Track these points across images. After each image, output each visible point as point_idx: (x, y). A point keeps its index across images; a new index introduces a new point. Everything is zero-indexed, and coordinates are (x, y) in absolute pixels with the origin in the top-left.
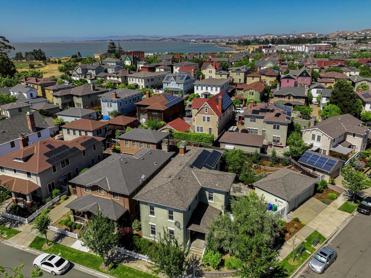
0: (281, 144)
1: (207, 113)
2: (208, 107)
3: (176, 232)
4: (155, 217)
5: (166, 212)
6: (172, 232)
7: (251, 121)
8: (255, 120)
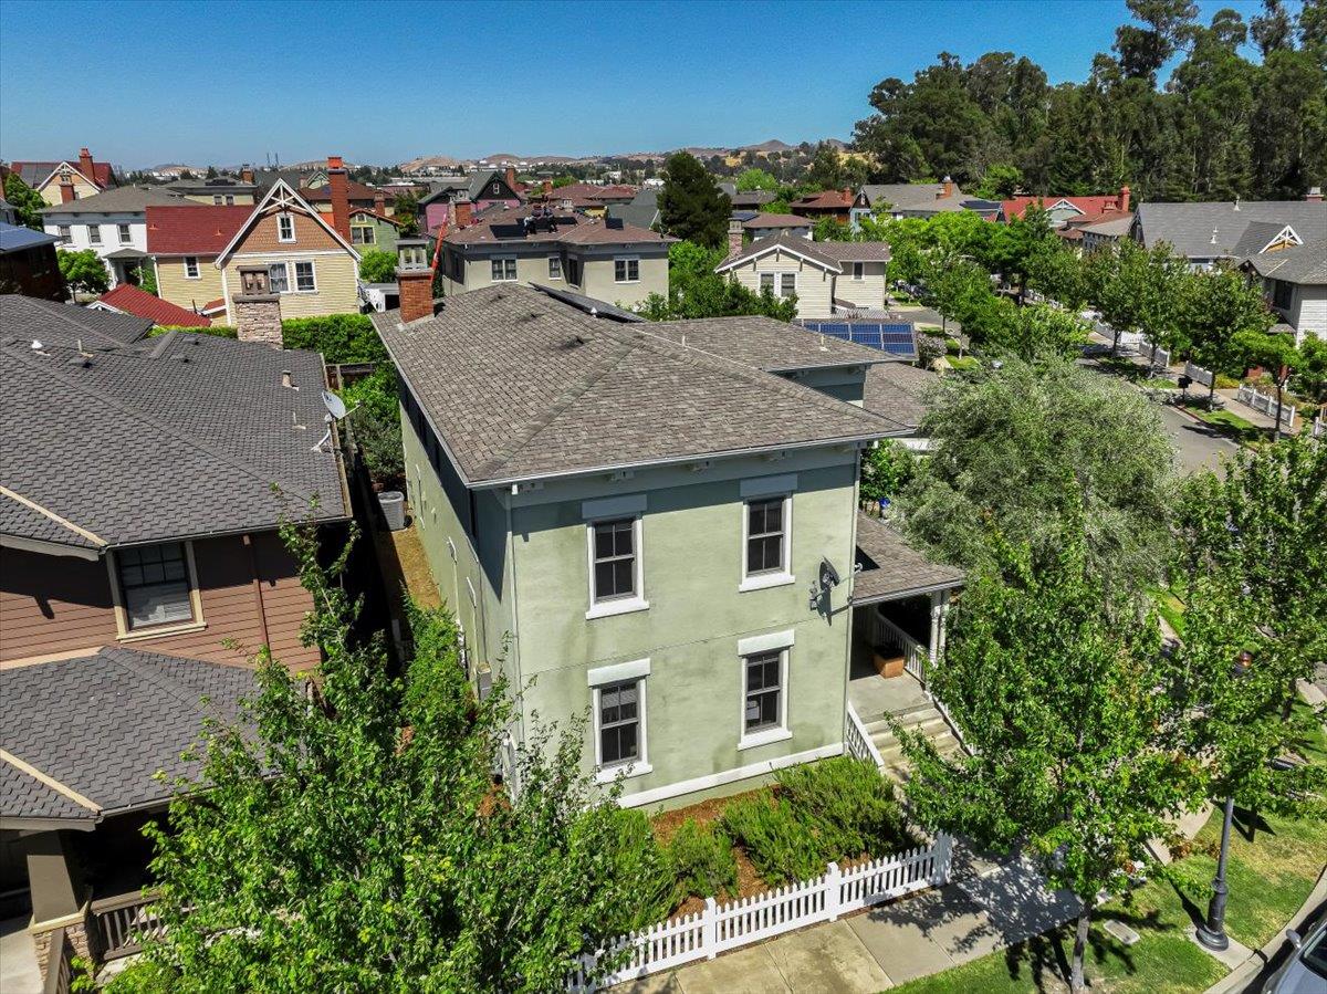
1: (294, 239)
2: (297, 207)
3: (800, 654)
4: (646, 605)
5: (733, 519)
6: (764, 670)
7: (494, 272)
8: (510, 267)
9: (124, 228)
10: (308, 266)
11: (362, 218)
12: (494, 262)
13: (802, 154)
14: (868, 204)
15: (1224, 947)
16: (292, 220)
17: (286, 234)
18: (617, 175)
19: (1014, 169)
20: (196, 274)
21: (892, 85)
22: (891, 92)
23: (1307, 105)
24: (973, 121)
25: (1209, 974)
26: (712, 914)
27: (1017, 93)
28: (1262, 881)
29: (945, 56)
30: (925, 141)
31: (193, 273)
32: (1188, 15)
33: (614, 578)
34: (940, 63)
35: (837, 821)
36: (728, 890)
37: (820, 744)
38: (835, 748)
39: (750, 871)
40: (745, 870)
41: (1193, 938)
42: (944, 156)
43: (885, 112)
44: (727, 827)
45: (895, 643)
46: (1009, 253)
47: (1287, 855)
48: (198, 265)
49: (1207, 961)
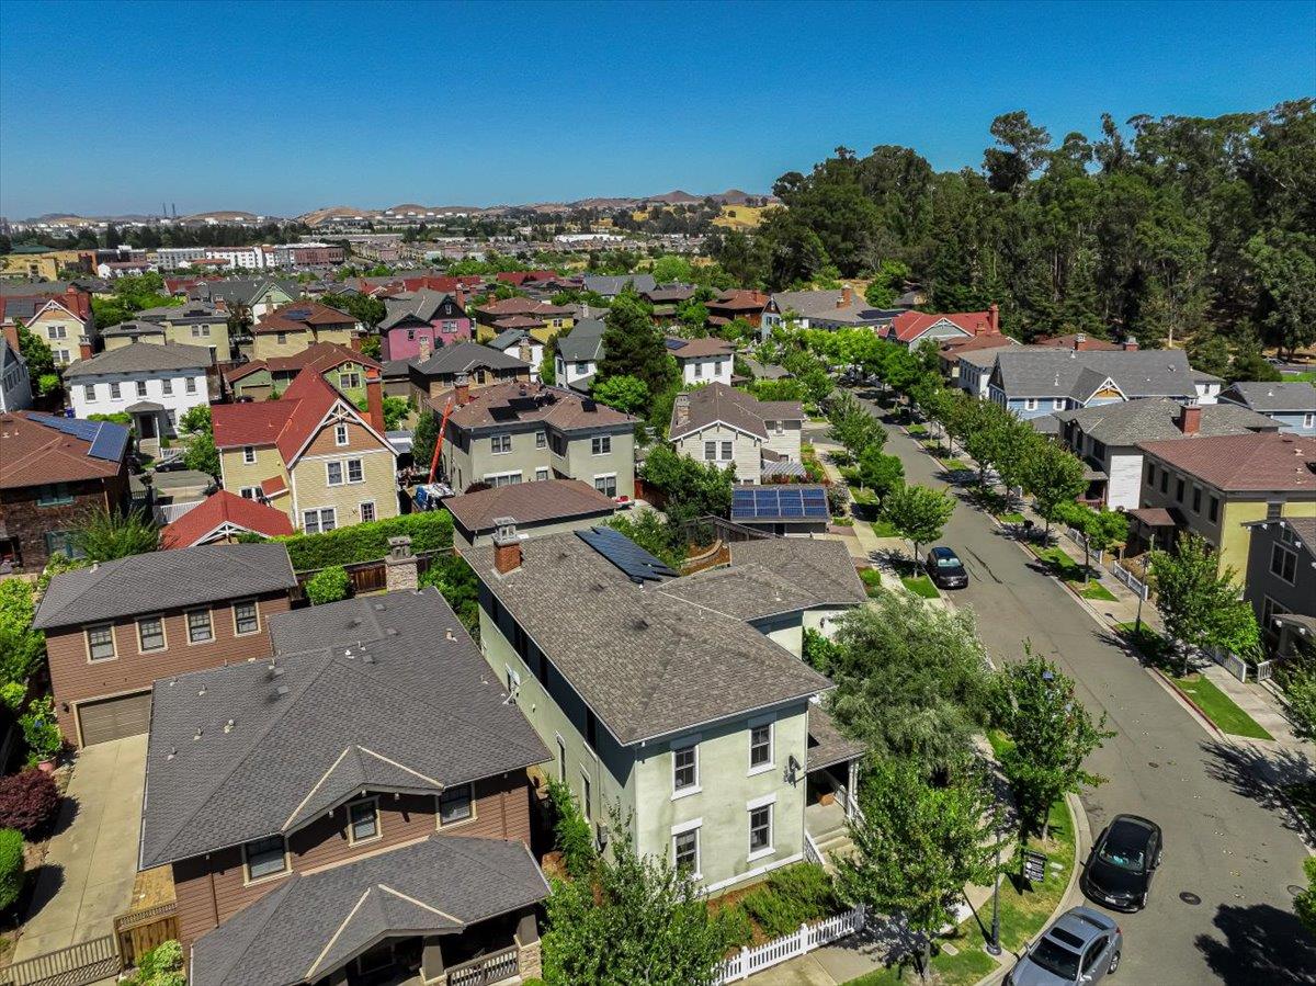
0: (624, 498)
1: (347, 443)
2: (350, 419)
3: (779, 807)
4: (700, 790)
5: (743, 740)
6: (760, 817)
7: (493, 447)
8: (507, 442)
9: (141, 385)
10: (358, 463)
11: (349, 366)
12: (493, 439)
13: (707, 209)
14: (777, 311)
15: (999, 954)
16: (346, 428)
17: (341, 439)
18: (527, 231)
19: (903, 265)
20: (252, 460)
21: (793, 178)
22: (793, 185)
23: (1140, 226)
24: (867, 215)
25: (990, 968)
26: (746, 954)
27: (905, 181)
28: (1023, 917)
29: (841, 150)
30: (824, 233)
31: (250, 459)
32: (1042, 142)
33: (685, 777)
34: (837, 156)
35: (805, 901)
36: (751, 942)
37: (790, 854)
38: (798, 856)
39: (759, 930)
40: (757, 930)
41: (985, 950)
42: (842, 246)
43: (787, 203)
44: (746, 907)
45: (828, 784)
46: (899, 381)
47: (1039, 901)
48: (254, 452)
49: (990, 961)
